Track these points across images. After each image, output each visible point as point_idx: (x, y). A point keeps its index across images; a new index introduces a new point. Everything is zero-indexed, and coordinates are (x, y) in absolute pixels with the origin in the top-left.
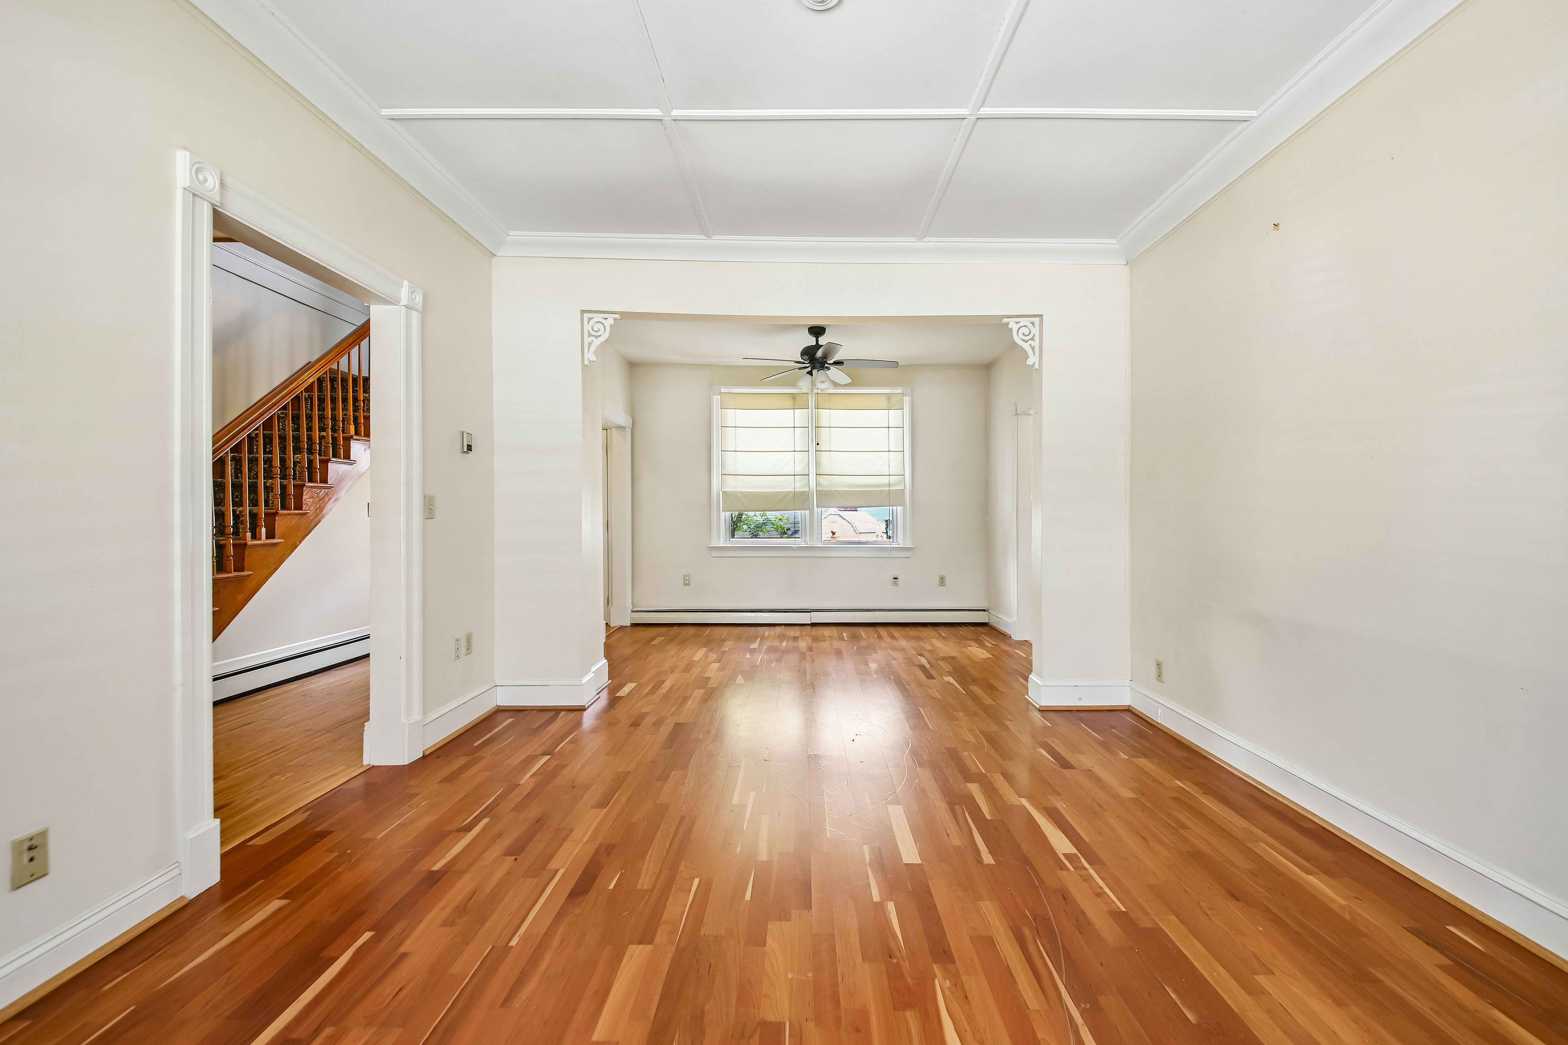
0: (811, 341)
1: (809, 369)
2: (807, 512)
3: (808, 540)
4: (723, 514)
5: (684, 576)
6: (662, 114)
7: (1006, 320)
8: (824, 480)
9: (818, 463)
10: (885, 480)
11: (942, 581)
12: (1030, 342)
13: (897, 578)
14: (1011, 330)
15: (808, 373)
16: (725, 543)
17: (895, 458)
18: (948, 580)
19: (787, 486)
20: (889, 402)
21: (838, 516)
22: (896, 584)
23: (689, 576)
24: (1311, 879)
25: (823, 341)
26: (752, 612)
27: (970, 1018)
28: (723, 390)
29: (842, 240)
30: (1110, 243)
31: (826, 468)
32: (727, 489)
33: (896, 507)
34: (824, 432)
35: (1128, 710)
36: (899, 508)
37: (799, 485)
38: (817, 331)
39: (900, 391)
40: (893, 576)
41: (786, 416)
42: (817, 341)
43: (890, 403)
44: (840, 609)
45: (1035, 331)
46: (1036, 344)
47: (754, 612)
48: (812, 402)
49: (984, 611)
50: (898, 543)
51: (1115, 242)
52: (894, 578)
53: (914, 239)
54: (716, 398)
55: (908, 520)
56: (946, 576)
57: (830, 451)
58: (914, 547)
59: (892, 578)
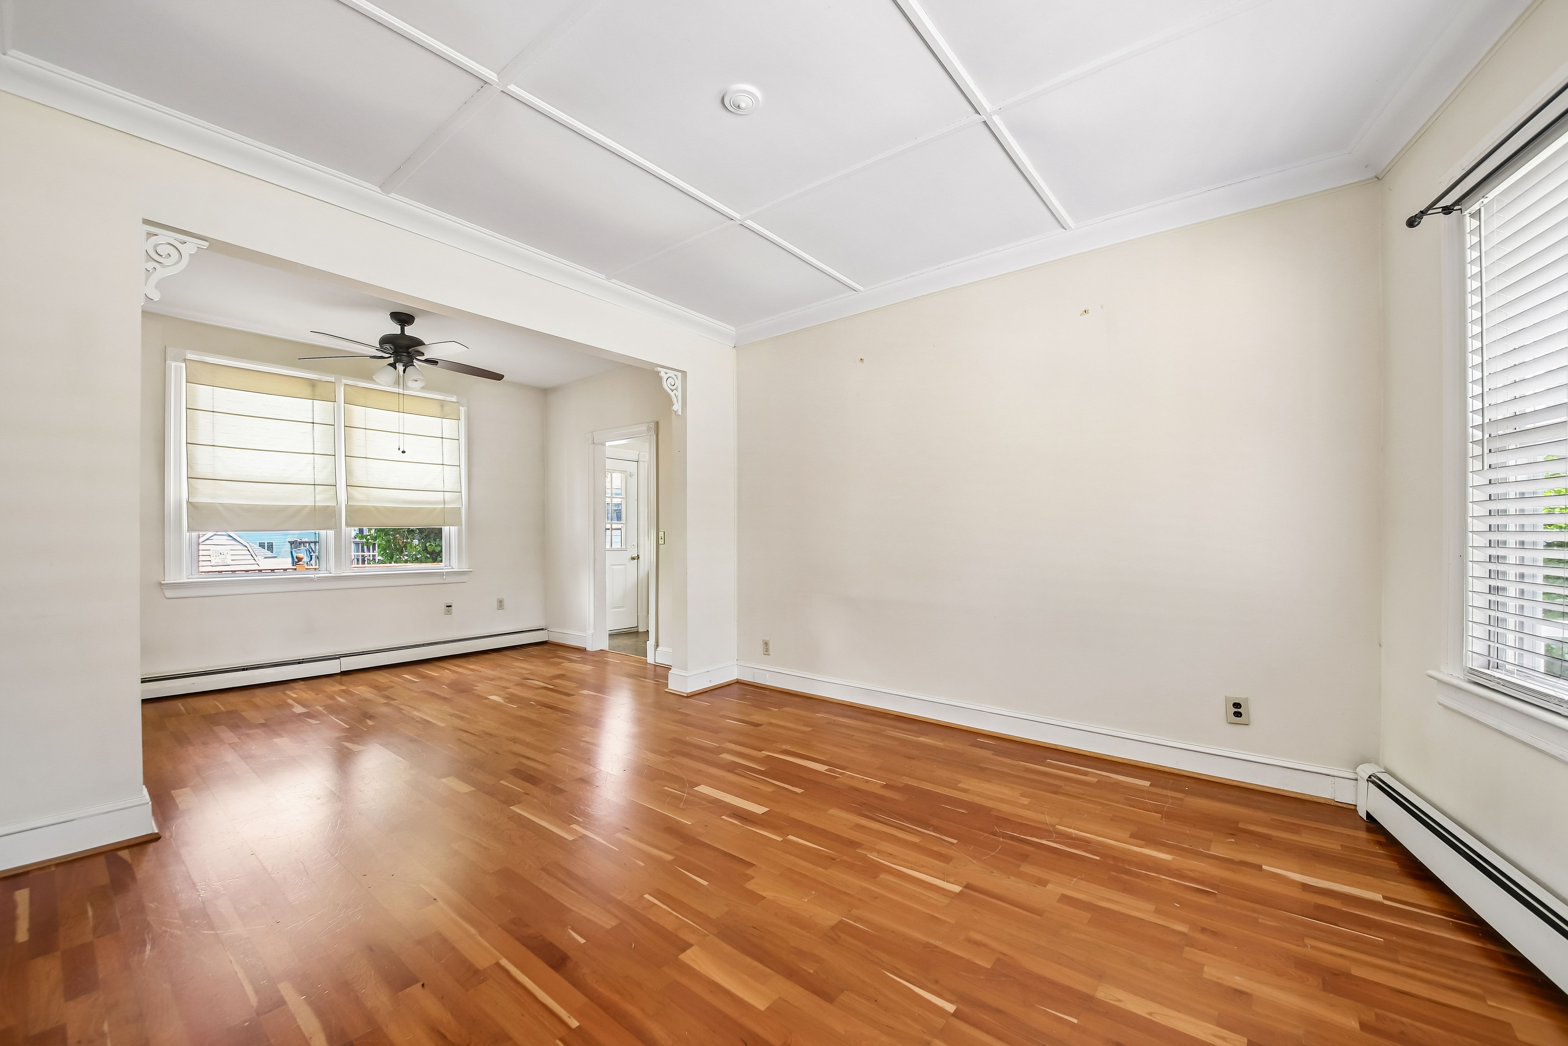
0: (396, 329)
1: (391, 360)
2: (331, 533)
3: (333, 568)
6: (497, 81)
7: (659, 369)
8: (356, 493)
9: (348, 472)
10: (439, 496)
11: (501, 604)
12: (675, 391)
13: (451, 606)
14: (661, 378)
15: (390, 365)
16: (190, 577)
17: (450, 474)
18: (506, 604)
19: (305, 498)
20: (442, 410)
22: (448, 613)
24: (921, 739)
25: (409, 331)
26: (244, 670)
27: (904, 860)
28: (190, 356)
29: (539, 253)
30: (731, 329)
31: (359, 478)
32: (196, 499)
33: (448, 527)
34: (357, 434)
35: (738, 682)
36: (451, 528)
37: (322, 498)
38: (403, 318)
39: (454, 399)
40: (445, 604)
41: (302, 407)
42: (403, 330)
43: (444, 411)
44: (379, 650)
45: (679, 383)
46: (679, 394)
47: (247, 669)
48: (340, 394)
49: (542, 629)
50: (451, 567)
51: (734, 330)
52: (447, 606)
53: (604, 277)
54: (179, 366)
55: (464, 541)
56: (503, 599)
57: (366, 458)
58: (472, 571)
59: (444, 606)
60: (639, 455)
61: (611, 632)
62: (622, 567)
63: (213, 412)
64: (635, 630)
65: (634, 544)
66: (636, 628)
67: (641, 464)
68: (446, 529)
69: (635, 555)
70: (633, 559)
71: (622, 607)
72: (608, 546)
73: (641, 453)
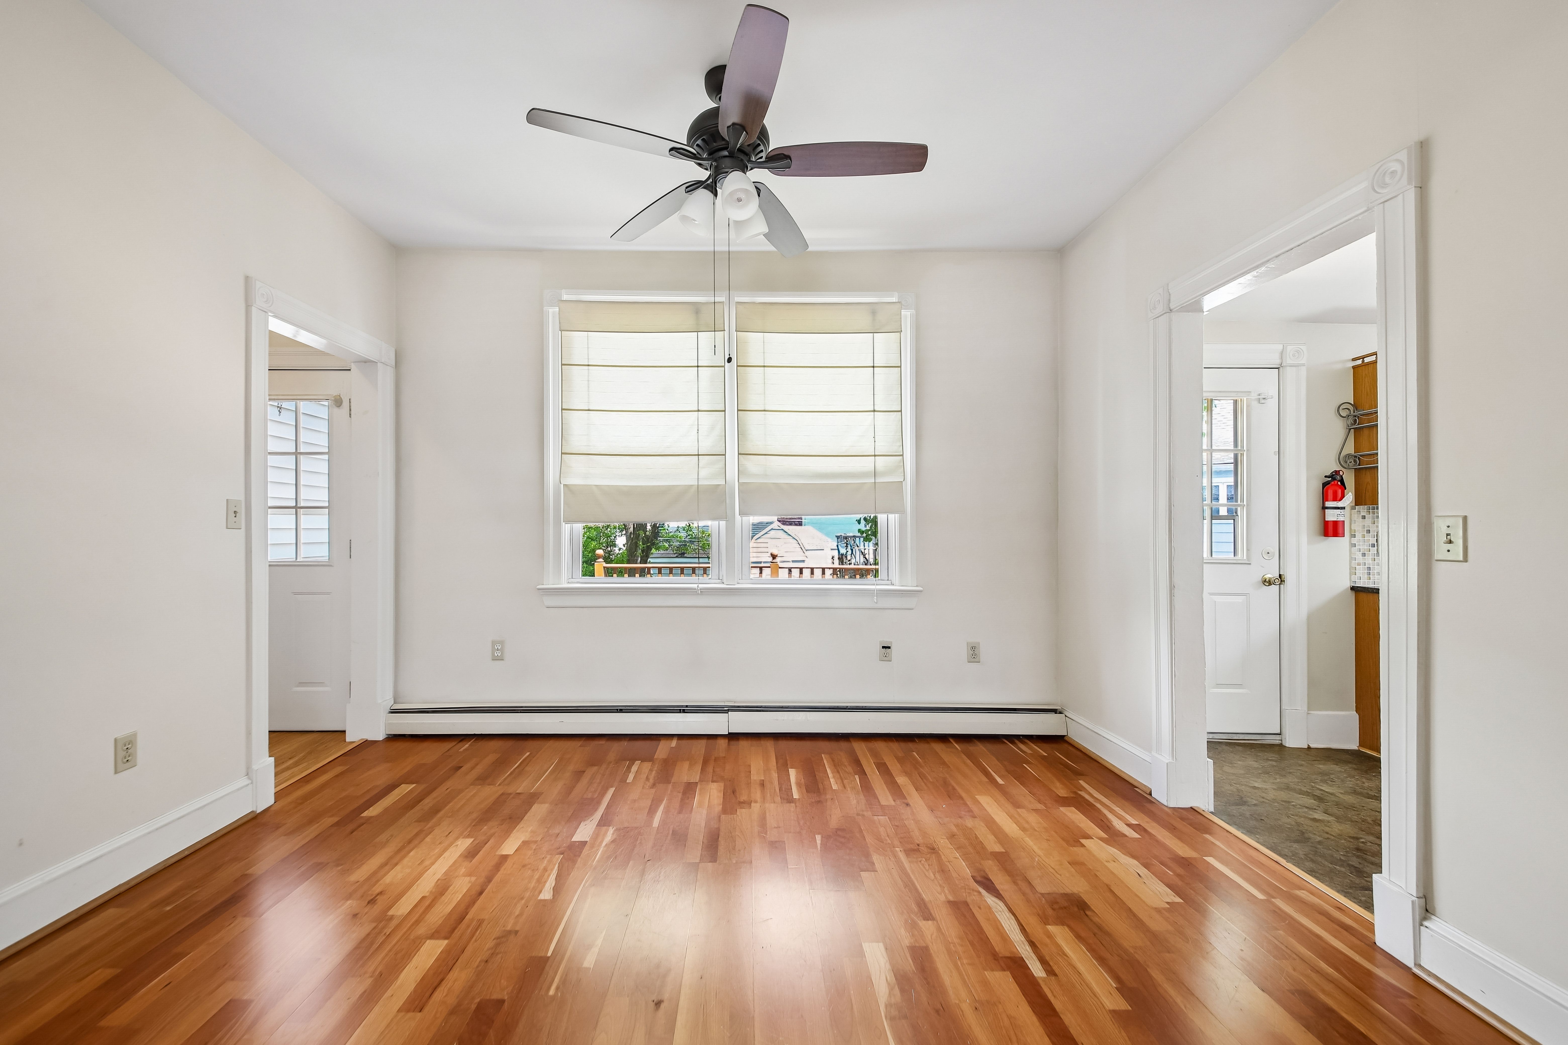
2: (723, 523)
3: (725, 576)
4: (566, 528)
5: (494, 643)
8: (753, 465)
9: (741, 434)
10: (867, 464)
11: (974, 652)
13: (889, 648)
16: (571, 581)
17: (886, 424)
18: (984, 652)
19: (684, 474)
20: (874, 320)
21: (782, 531)
22: (886, 658)
23: (502, 643)
28: (565, 297)
31: (756, 442)
32: (573, 480)
33: (887, 515)
34: (753, 375)
36: (891, 516)
37: (708, 474)
39: (894, 299)
40: (880, 642)
41: (681, 346)
43: (876, 321)
48: (730, 319)
49: (1055, 711)
50: (889, 582)
52: (883, 647)
54: (552, 311)
55: (909, 541)
56: (979, 643)
57: (765, 411)
58: (921, 591)
59: (879, 647)
60: (1282, 353)
61: (1211, 736)
62: (1240, 599)
63: (588, 365)
64: (1275, 740)
65: (1271, 550)
66: (1278, 737)
67: (1289, 374)
68: (882, 518)
69: (1272, 574)
70: (1268, 583)
71: (1240, 686)
72: (1206, 554)
73: (1289, 348)
